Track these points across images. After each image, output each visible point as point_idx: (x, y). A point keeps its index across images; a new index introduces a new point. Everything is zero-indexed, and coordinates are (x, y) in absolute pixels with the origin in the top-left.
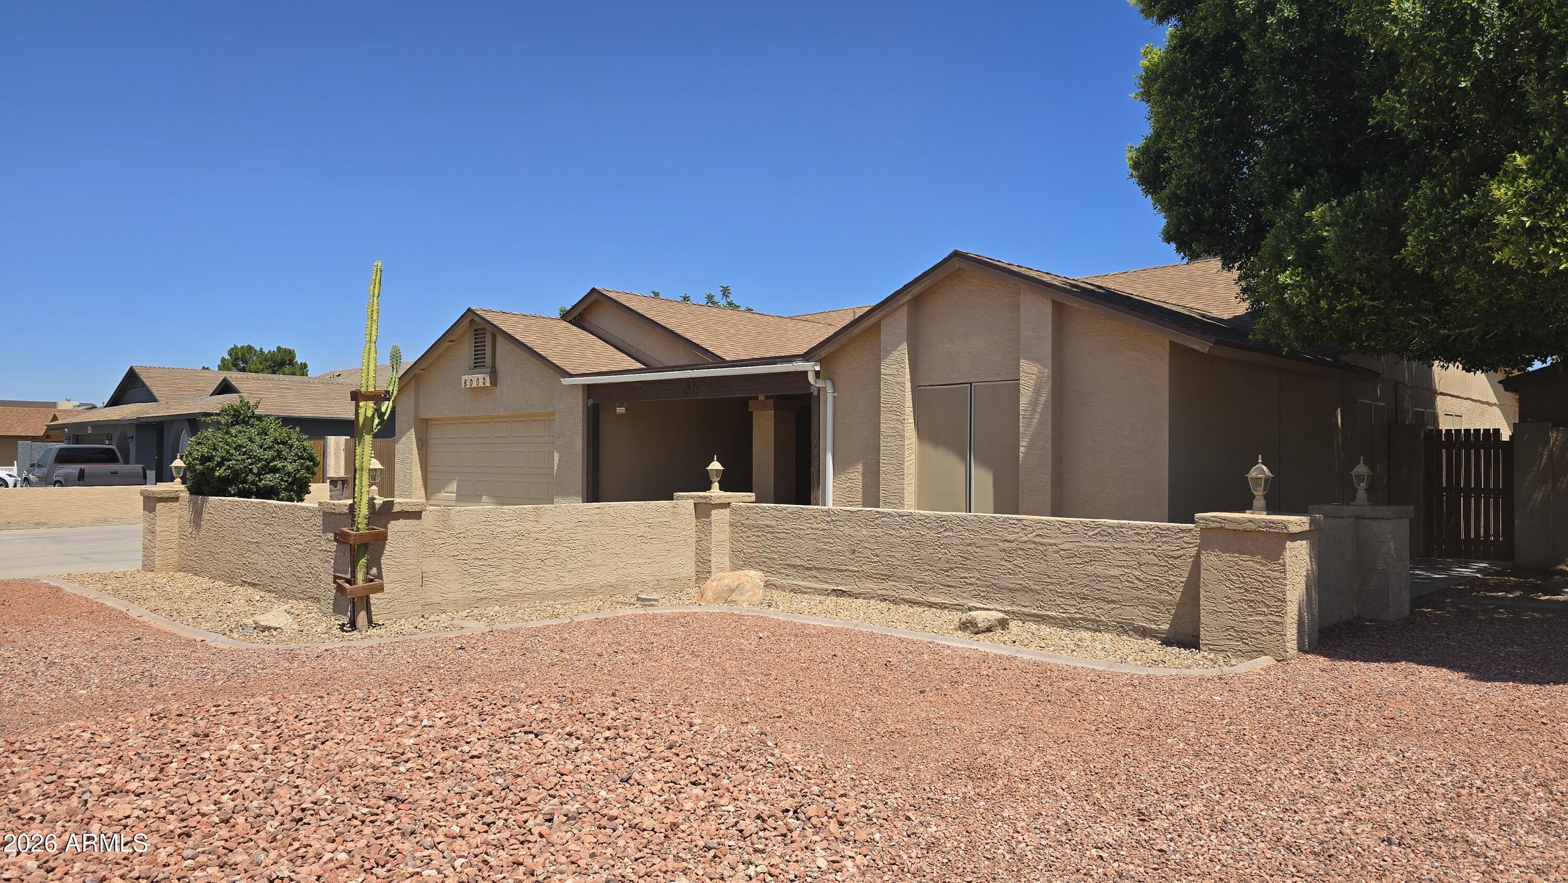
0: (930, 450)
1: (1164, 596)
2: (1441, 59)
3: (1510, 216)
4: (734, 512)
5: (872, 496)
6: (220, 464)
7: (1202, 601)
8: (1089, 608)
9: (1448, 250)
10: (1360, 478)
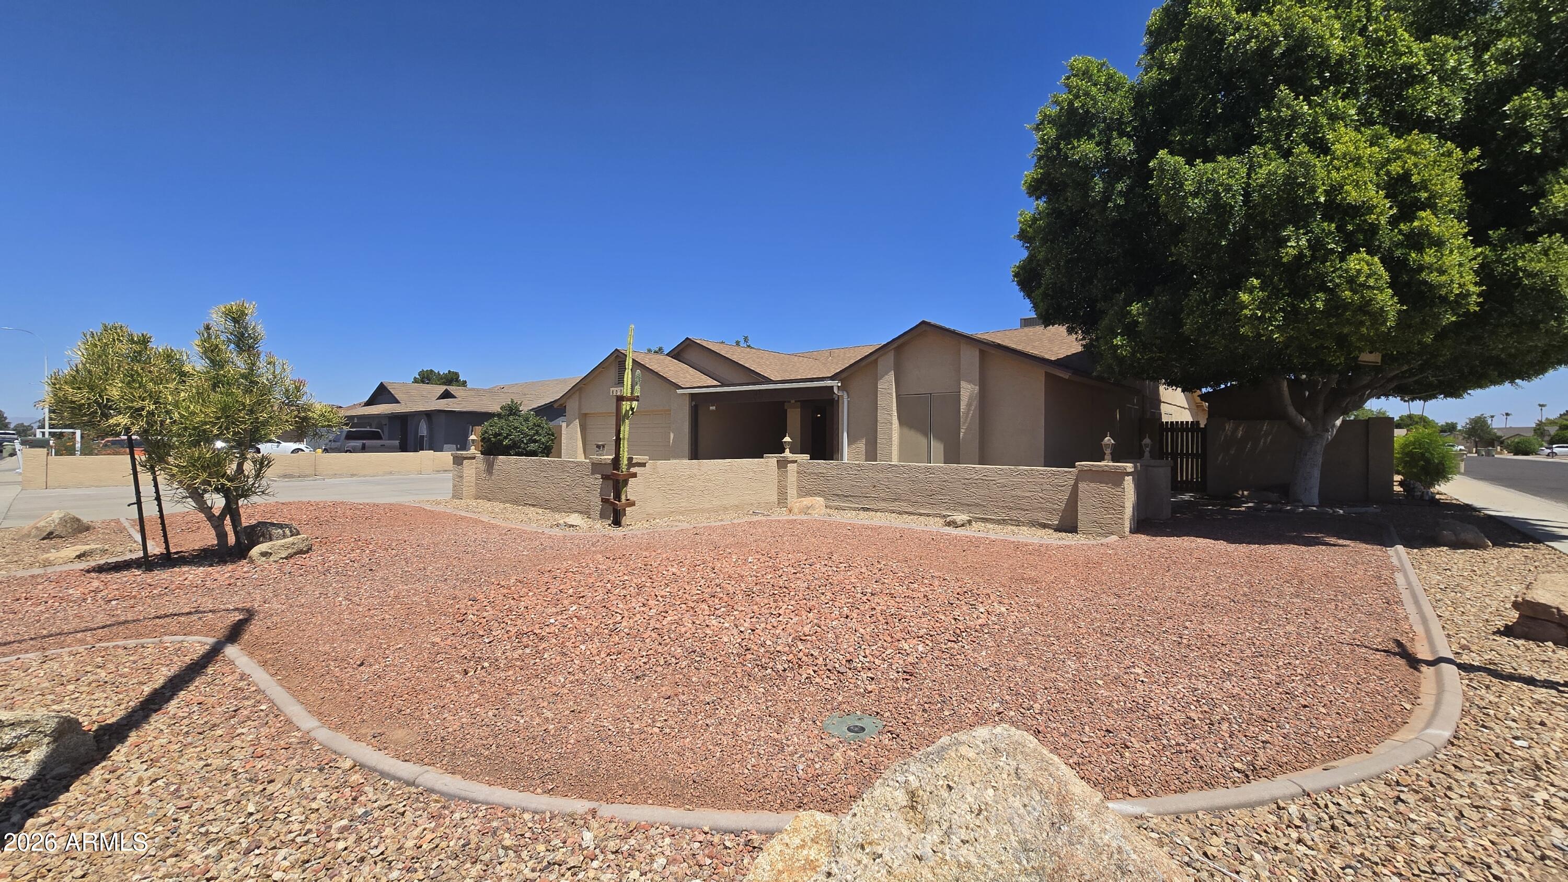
0: (906, 430)
1: (1055, 506)
2: (1212, 230)
3: (1250, 310)
4: (800, 465)
5: (871, 454)
6: (506, 438)
7: (1079, 508)
8: (1014, 514)
9: (1208, 328)
10: (1147, 446)
